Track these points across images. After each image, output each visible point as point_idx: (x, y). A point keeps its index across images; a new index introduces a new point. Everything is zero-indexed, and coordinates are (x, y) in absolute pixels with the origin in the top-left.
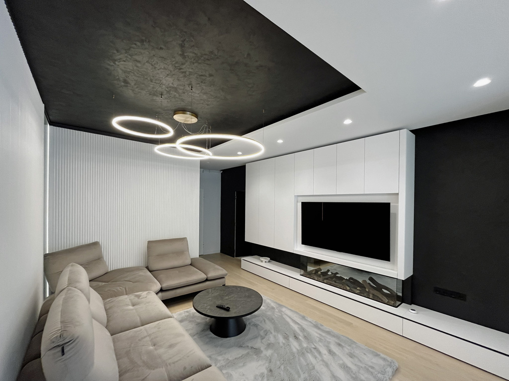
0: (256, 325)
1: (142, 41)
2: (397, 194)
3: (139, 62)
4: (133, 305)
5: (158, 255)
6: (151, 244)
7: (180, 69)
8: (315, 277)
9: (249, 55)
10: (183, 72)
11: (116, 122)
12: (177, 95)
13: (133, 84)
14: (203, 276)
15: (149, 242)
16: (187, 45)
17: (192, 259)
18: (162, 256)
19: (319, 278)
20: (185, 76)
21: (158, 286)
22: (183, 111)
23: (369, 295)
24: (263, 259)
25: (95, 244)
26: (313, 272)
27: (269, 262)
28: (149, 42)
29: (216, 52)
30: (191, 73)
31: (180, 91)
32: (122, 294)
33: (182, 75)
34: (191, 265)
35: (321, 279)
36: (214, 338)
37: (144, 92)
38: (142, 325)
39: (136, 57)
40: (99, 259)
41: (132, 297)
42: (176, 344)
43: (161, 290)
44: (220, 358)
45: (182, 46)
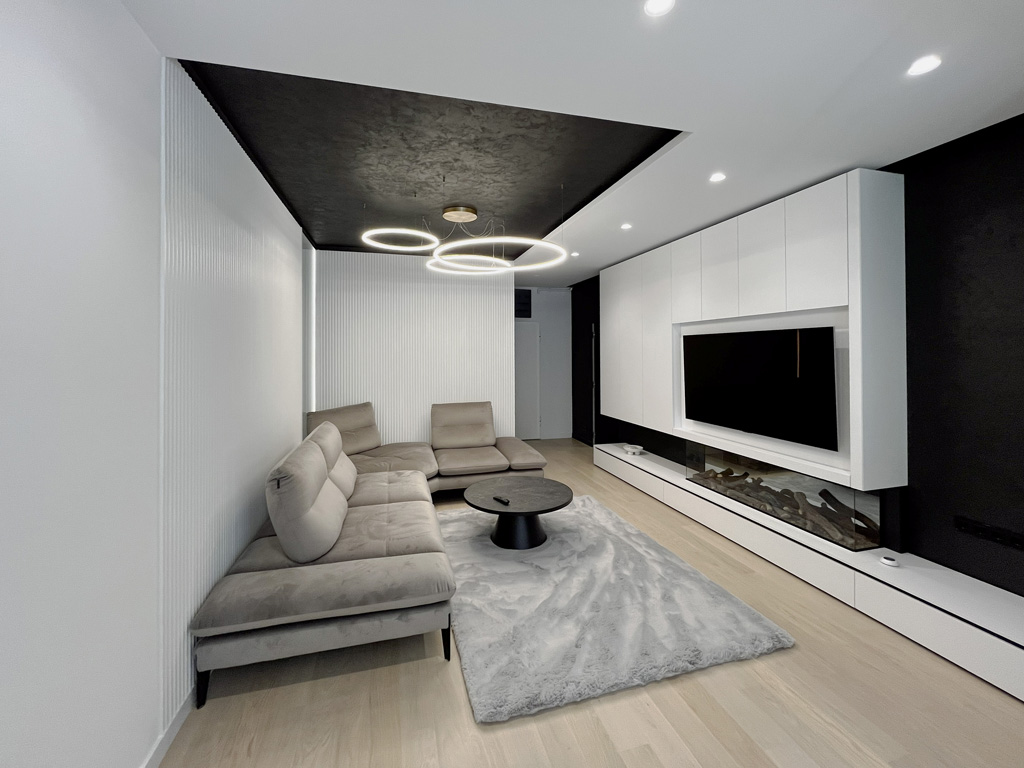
0: (562, 542)
1: (363, 146)
2: (846, 308)
3: (371, 165)
4: (390, 483)
5: (445, 426)
6: (436, 409)
7: (418, 161)
8: (712, 483)
9: (483, 128)
10: (422, 164)
11: (367, 237)
12: (433, 190)
13: (377, 188)
14: (503, 462)
15: (434, 406)
16: (408, 137)
17: (497, 439)
18: (451, 427)
19: (719, 486)
20: (427, 168)
21: (434, 468)
22: (454, 207)
23: (806, 524)
24: (629, 448)
25: (367, 406)
26: (711, 475)
27: (641, 454)
28: (370, 145)
29: (443, 135)
30: (432, 164)
31: (433, 185)
32: (386, 470)
33: (423, 168)
34: (495, 446)
35: (720, 487)
36: (491, 546)
37: (393, 194)
38: (390, 502)
39: (367, 161)
40: (370, 426)
41: (393, 473)
42: (411, 524)
43: (439, 475)
44: (484, 568)
45: (404, 140)
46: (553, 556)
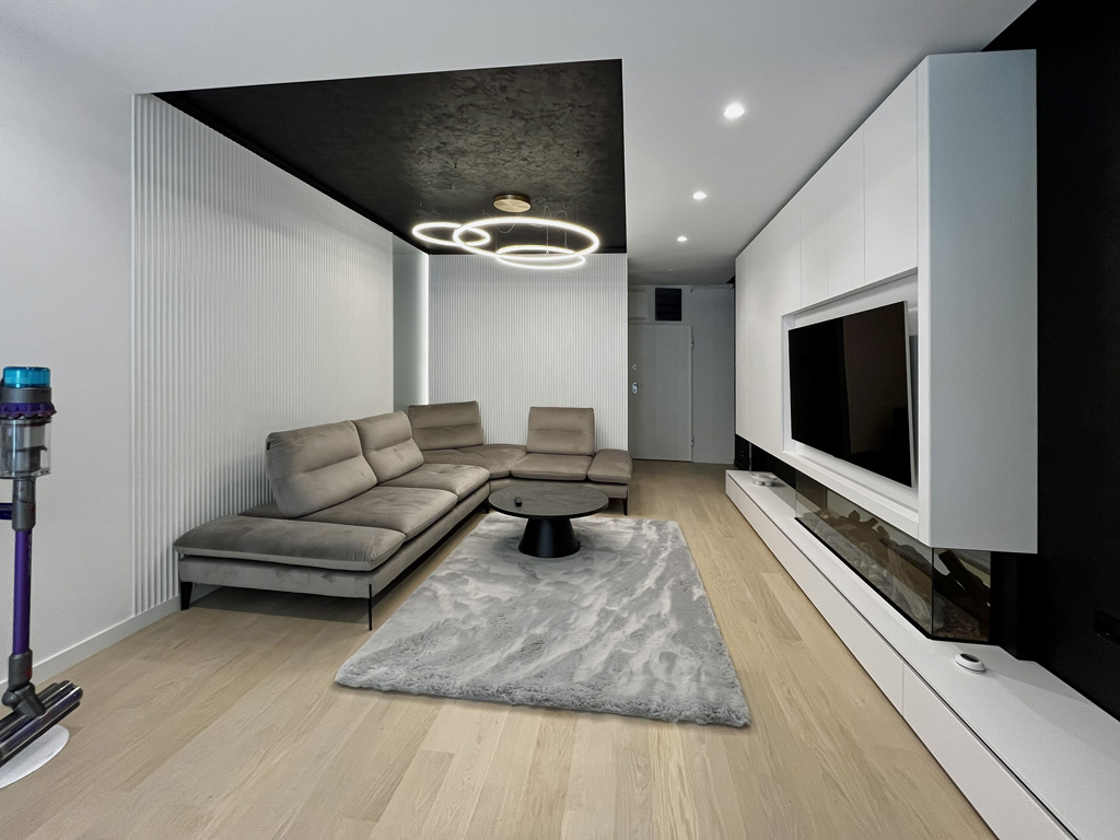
2: (916, 272)
4: (441, 473)
6: (535, 412)
11: (418, 232)
15: (532, 408)
21: (503, 467)
25: (471, 405)
34: (592, 456)
40: (474, 425)
43: (511, 476)
44: (483, 565)
46: (561, 570)
